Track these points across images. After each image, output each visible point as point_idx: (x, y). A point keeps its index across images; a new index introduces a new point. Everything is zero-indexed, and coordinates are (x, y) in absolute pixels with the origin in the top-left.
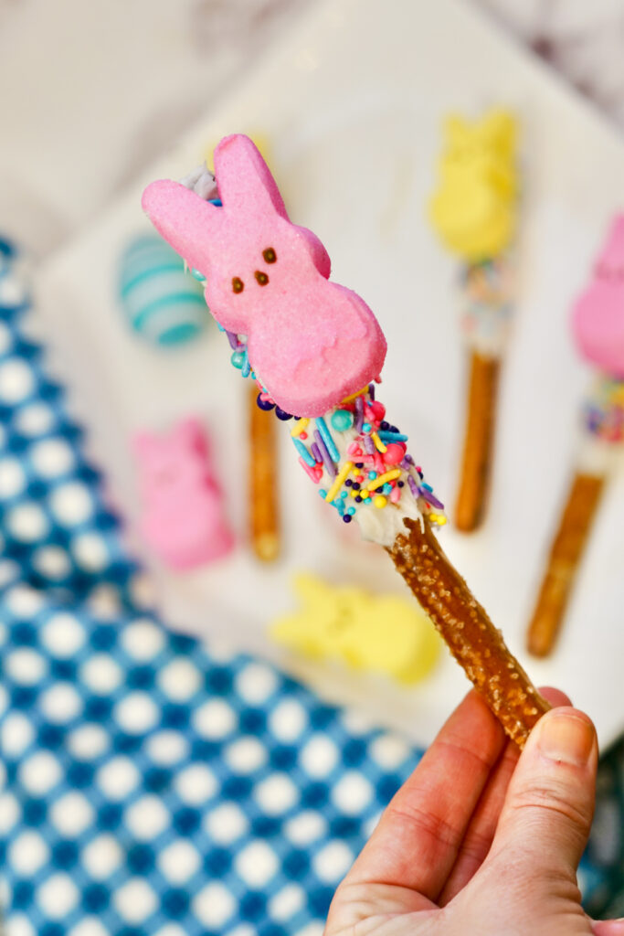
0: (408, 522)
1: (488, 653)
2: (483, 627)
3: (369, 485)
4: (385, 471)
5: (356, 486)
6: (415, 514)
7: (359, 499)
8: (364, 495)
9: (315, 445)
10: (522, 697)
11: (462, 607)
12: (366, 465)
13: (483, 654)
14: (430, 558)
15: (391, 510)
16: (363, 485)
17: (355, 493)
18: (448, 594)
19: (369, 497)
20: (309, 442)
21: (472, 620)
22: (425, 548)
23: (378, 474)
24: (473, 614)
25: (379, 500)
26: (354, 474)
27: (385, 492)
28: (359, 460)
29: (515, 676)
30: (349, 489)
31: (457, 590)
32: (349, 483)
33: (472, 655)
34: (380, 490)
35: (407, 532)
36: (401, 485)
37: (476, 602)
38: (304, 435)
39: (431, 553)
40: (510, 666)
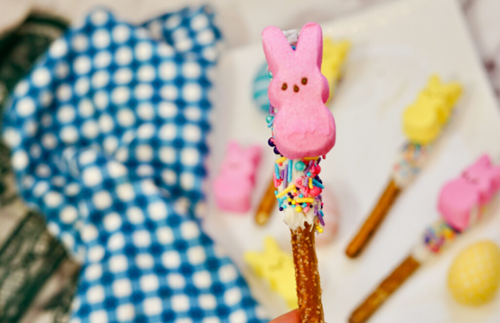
0: (306, 224)
1: (311, 297)
2: (315, 285)
3: (297, 199)
4: (307, 197)
5: (292, 197)
6: (311, 222)
7: (290, 204)
8: (293, 202)
9: (283, 171)
11: (311, 272)
12: (301, 190)
13: (309, 296)
14: (308, 244)
15: (301, 215)
16: (295, 198)
17: (290, 200)
18: (308, 263)
19: (295, 205)
20: (281, 168)
21: (312, 279)
22: (307, 238)
23: (304, 197)
24: (314, 277)
25: (298, 208)
26: (294, 191)
27: (303, 206)
28: (299, 186)
29: (318, 312)
30: (288, 197)
31: (312, 263)
32: (289, 194)
33: (304, 294)
34: (301, 204)
35: (303, 228)
36: (311, 206)
37: (318, 273)
38: (281, 164)
39: (309, 242)
40: (319, 307)
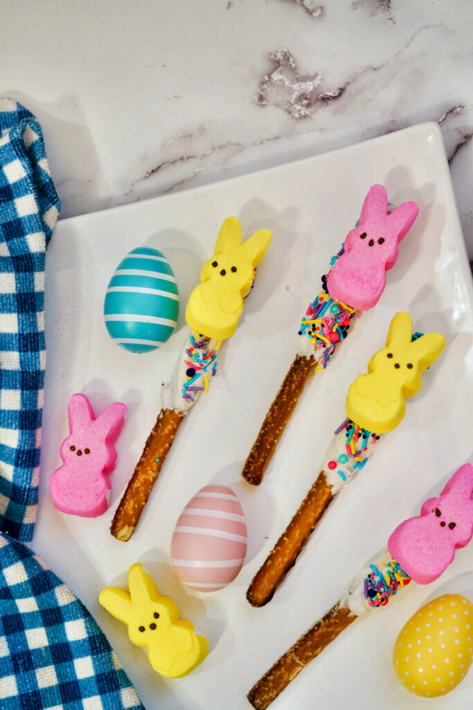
0: (312, 357)
1: (280, 416)
2: (289, 409)
3: (317, 334)
4: (326, 337)
5: (314, 329)
6: (316, 357)
7: (310, 333)
8: (313, 334)
9: (320, 305)
10: (271, 439)
11: (292, 396)
12: (324, 328)
13: (279, 414)
14: (303, 374)
15: (313, 347)
16: (317, 331)
17: (311, 330)
18: (294, 387)
19: (313, 337)
20: (320, 302)
21: (289, 403)
22: (306, 369)
23: (324, 335)
24: (292, 402)
25: (314, 341)
26: (318, 325)
27: (318, 341)
28: (325, 324)
29: (278, 432)
30: (311, 327)
31: (297, 391)
32: (314, 325)
33: (276, 411)
34: (318, 339)
35: (308, 358)
36: (324, 346)
37: (297, 401)
38: (322, 299)
39: (306, 372)
40: (281, 428)
